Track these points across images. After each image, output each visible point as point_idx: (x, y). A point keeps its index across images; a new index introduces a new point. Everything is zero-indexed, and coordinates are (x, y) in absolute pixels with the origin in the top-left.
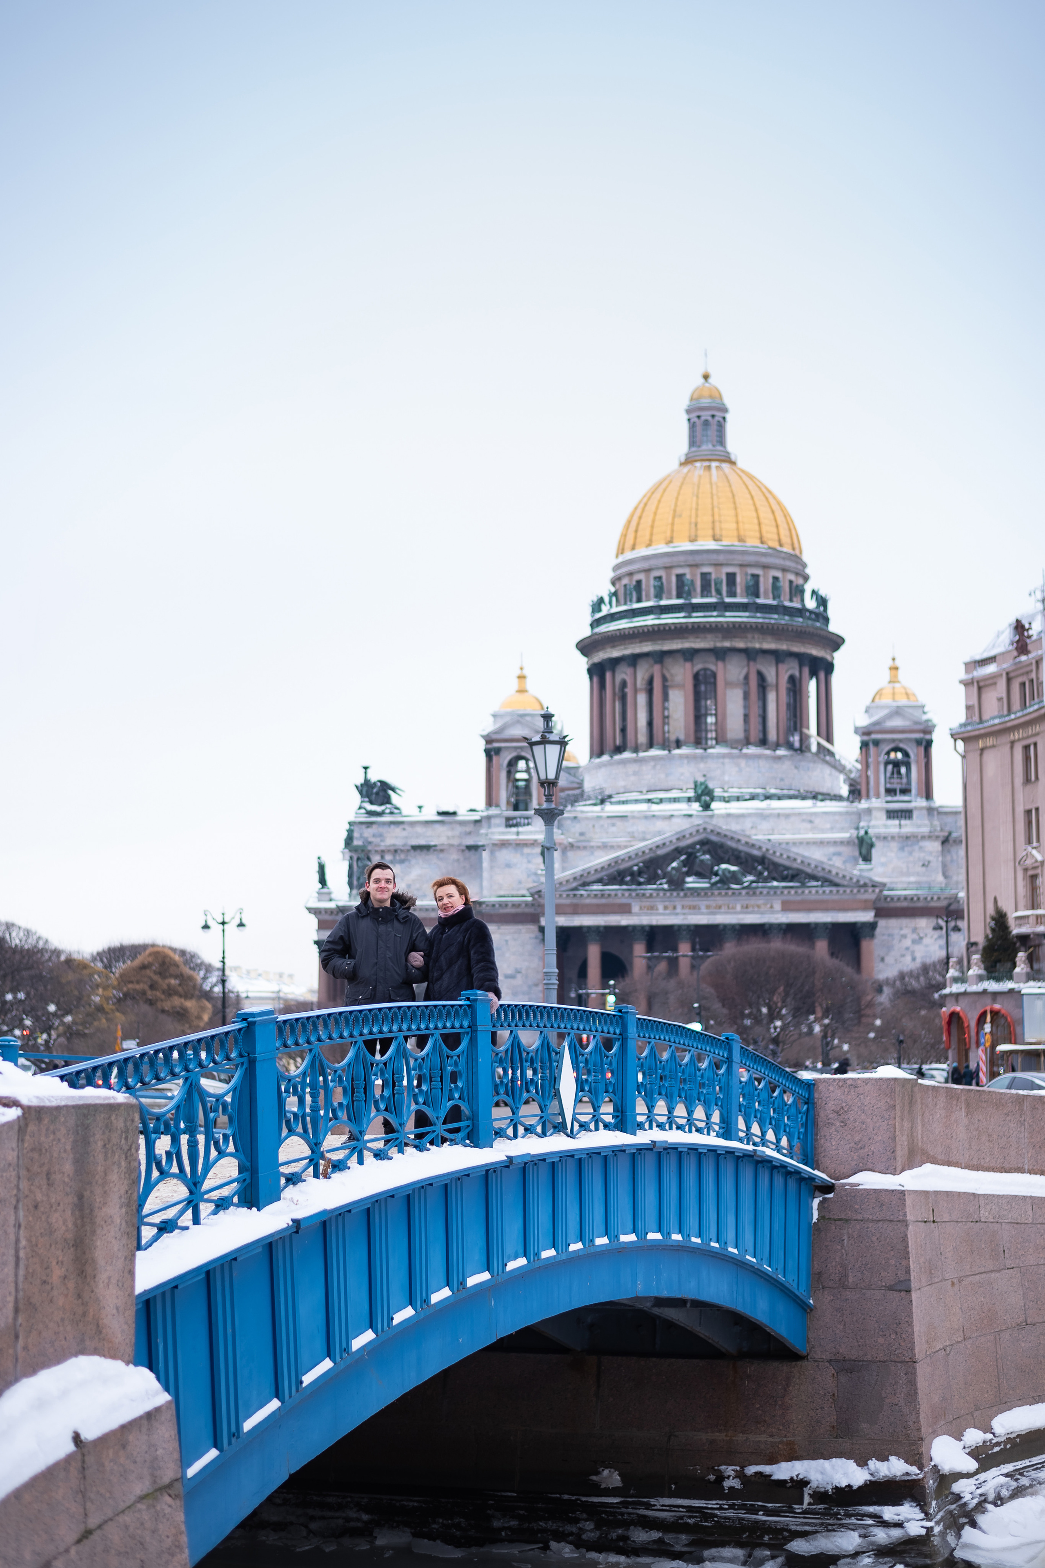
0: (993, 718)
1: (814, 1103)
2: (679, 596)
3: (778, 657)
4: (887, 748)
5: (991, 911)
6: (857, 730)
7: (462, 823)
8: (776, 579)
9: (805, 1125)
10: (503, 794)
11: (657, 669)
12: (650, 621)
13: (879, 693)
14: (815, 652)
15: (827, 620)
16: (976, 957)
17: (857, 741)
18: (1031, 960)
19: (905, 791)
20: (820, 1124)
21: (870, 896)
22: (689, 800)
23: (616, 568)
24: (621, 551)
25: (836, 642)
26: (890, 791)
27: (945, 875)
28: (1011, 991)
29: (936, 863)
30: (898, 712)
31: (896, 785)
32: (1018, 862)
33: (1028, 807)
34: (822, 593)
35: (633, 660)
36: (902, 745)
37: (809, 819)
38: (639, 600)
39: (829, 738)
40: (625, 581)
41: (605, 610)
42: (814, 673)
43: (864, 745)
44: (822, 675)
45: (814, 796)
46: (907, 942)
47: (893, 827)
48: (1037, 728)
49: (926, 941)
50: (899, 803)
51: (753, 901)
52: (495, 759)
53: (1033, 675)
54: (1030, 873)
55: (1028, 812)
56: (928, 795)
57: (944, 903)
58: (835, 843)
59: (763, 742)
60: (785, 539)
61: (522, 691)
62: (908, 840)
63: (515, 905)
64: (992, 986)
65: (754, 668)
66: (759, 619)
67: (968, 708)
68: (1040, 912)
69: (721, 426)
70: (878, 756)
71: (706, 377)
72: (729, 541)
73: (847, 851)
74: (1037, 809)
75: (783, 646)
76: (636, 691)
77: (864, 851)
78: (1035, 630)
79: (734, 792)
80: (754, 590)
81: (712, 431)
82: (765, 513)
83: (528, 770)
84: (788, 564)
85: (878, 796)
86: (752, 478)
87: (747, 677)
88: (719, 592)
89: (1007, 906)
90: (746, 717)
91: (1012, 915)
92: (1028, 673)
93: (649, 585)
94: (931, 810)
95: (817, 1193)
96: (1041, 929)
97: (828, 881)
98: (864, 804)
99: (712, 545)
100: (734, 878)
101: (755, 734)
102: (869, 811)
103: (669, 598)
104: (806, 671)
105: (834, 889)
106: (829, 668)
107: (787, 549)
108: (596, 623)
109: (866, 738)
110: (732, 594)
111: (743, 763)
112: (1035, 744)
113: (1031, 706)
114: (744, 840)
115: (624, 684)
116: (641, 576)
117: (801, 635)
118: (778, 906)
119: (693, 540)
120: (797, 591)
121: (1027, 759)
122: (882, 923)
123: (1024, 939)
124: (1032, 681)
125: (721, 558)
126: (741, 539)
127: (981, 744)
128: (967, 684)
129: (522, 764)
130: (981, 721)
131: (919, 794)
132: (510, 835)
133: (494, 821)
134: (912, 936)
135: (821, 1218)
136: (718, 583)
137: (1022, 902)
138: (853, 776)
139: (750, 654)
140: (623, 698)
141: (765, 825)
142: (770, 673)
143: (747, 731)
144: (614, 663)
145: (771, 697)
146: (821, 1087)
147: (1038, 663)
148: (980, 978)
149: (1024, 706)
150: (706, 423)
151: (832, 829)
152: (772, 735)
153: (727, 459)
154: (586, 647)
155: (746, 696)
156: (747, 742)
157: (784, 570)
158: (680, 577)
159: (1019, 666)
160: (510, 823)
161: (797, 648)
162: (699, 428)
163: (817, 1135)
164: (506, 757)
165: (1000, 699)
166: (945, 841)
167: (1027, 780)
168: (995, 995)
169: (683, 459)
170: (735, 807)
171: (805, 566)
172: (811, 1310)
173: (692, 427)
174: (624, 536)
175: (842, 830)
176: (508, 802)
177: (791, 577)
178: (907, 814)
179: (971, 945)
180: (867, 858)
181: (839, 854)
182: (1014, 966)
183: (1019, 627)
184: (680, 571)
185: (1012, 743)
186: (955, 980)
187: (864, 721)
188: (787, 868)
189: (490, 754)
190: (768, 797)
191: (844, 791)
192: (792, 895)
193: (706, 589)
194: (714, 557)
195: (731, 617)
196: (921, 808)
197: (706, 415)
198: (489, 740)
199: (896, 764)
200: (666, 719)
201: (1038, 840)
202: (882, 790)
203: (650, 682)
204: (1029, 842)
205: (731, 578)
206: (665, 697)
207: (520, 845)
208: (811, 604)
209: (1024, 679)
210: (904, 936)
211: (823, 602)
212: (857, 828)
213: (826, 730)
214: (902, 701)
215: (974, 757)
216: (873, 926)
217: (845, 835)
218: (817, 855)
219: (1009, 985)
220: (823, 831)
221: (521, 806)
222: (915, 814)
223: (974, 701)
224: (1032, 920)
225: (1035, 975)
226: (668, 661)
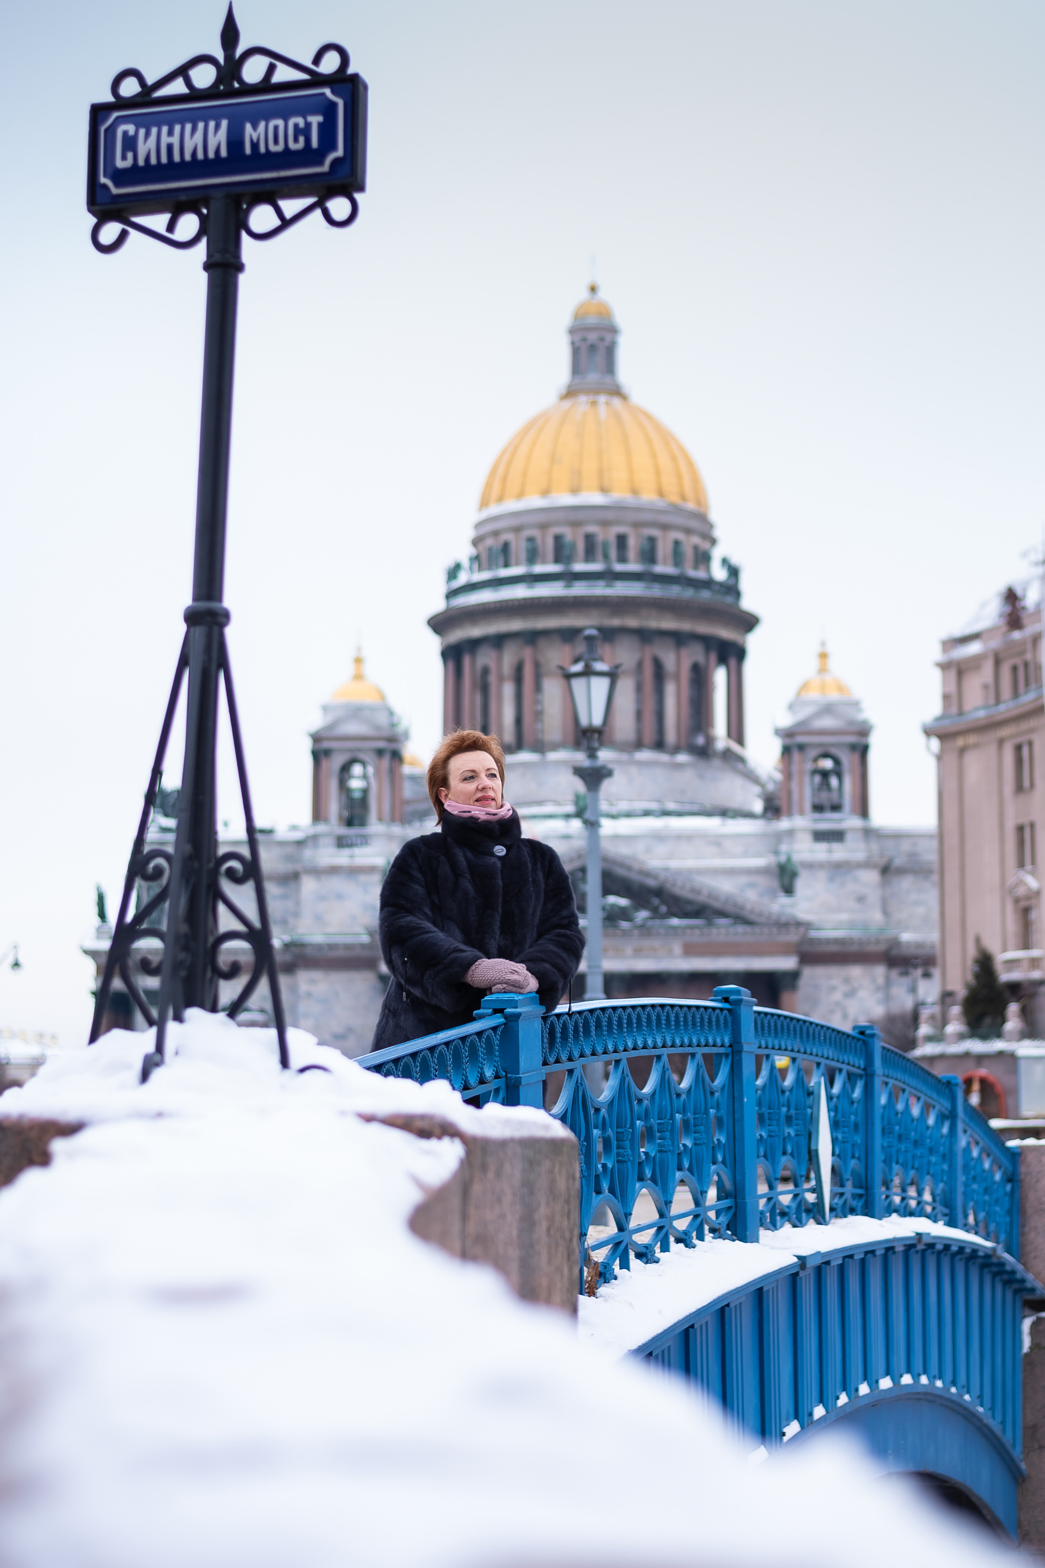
0: (977, 709)
1: (1020, 1181)
2: (557, 560)
3: (679, 639)
4: (813, 753)
5: (972, 952)
6: (778, 732)
7: (282, 844)
8: (677, 543)
9: (1010, 1212)
10: (334, 807)
11: (527, 653)
12: (520, 592)
13: (805, 687)
14: (725, 633)
15: (737, 594)
16: (956, 1010)
17: (776, 746)
18: (1025, 1013)
19: (836, 807)
20: (1029, 1211)
21: (792, 937)
22: (567, 817)
23: (478, 526)
24: (484, 503)
25: (749, 622)
26: (818, 808)
27: (886, 912)
28: (1001, 1054)
29: (874, 896)
30: (828, 709)
31: (824, 797)
32: (1007, 891)
33: (1021, 820)
34: (735, 560)
35: (499, 641)
36: (834, 751)
37: (716, 841)
38: (506, 565)
39: (740, 741)
40: (489, 542)
41: (463, 578)
42: (722, 660)
43: (787, 751)
44: (733, 662)
45: (724, 813)
46: (837, 996)
47: (821, 852)
48: (1033, 723)
49: (862, 994)
50: (829, 822)
51: (648, 943)
52: (324, 763)
53: (1029, 656)
54: (1023, 904)
55: (1020, 829)
56: (864, 811)
57: (882, 948)
58: (749, 871)
59: (659, 745)
60: (689, 492)
61: (358, 677)
62: (839, 869)
63: (348, 947)
64: (977, 1046)
65: (650, 651)
66: (656, 591)
67: (946, 697)
68: (1035, 953)
69: (610, 352)
70: (804, 764)
71: (593, 289)
72: (620, 495)
73: (764, 882)
74: (1032, 826)
75: (685, 626)
76: (501, 679)
77: (786, 881)
78: (1031, 598)
79: (623, 806)
80: (649, 555)
81: (600, 358)
82: (664, 461)
83: (365, 777)
84: (694, 524)
85: (802, 812)
86: (649, 417)
87: (640, 665)
88: (606, 557)
89: (993, 946)
90: (639, 715)
91: (1001, 957)
92: (1022, 653)
93: (519, 547)
94: (869, 833)
95: (1027, 1311)
96: (1036, 975)
97: (740, 918)
98: (784, 824)
99: (595, 498)
100: (623, 914)
101: (649, 735)
102: (791, 833)
103: (544, 562)
104: (713, 657)
105: (748, 929)
106: (740, 653)
107: (691, 506)
108: (451, 594)
109: (788, 741)
110: (622, 559)
111: (634, 771)
112: (1030, 744)
113: (1026, 692)
114: (636, 866)
115: (486, 671)
116: (509, 537)
117: (707, 613)
118: (677, 949)
119: (575, 490)
120: (703, 558)
121: (1019, 762)
122: (808, 973)
123: (1015, 989)
124: (1026, 665)
125: (610, 515)
126: (635, 491)
127: (960, 742)
128: (944, 667)
129: (357, 769)
130: (961, 713)
131: (853, 812)
132: (342, 858)
133: (323, 841)
134: (842, 988)
135: (1034, 1346)
136: (605, 546)
137: (1012, 940)
138: (771, 787)
139: (644, 636)
140: (485, 688)
141: (662, 849)
142: (669, 659)
143: (639, 732)
144: (474, 644)
145: (670, 690)
146: (1030, 1158)
147: (1036, 640)
148: (961, 1037)
149: (1016, 694)
150: (592, 348)
151: (745, 855)
152: (671, 736)
153: (617, 392)
154: (438, 624)
155: (639, 688)
156: (639, 745)
157: (688, 531)
158: (558, 539)
159: (1010, 645)
160: (342, 843)
161: (704, 628)
162: (584, 353)
163: (1023, 1226)
164: (337, 761)
165: (985, 687)
166: (886, 870)
167: (1019, 788)
168: (980, 1059)
169: (564, 391)
170: (624, 826)
171: (711, 526)
172: (1024, 1480)
173: (576, 352)
174: (488, 486)
175: (758, 855)
176: (340, 818)
177: (696, 540)
178: (837, 836)
179: (946, 996)
180: (789, 890)
181: (752, 885)
182: (1004, 1020)
183: (1011, 597)
184: (558, 530)
185: (1001, 742)
186: (929, 1039)
187: (786, 721)
188: (689, 902)
189: (319, 755)
190: (666, 813)
191: (758, 806)
192: (696, 937)
193: (590, 554)
194: (602, 515)
195: (622, 589)
196: (854, 830)
197: (592, 337)
198: (316, 738)
199: (825, 774)
200: (538, 715)
201: (1033, 862)
202: (808, 806)
203: (519, 670)
204: (1021, 864)
205: (622, 540)
206: (538, 687)
207: (353, 871)
208: (719, 574)
209: (1018, 661)
210: (833, 989)
211: (734, 572)
212: (776, 853)
213: (737, 731)
214: (833, 696)
215: (951, 759)
216: (793, 977)
217: (760, 862)
218: (726, 887)
219: (998, 1045)
220: (734, 856)
221: (356, 821)
222: (849, 837)
223: (952, 688)
224: (1025, 964)
225: (1030, 1032)
226: (542, 643)
